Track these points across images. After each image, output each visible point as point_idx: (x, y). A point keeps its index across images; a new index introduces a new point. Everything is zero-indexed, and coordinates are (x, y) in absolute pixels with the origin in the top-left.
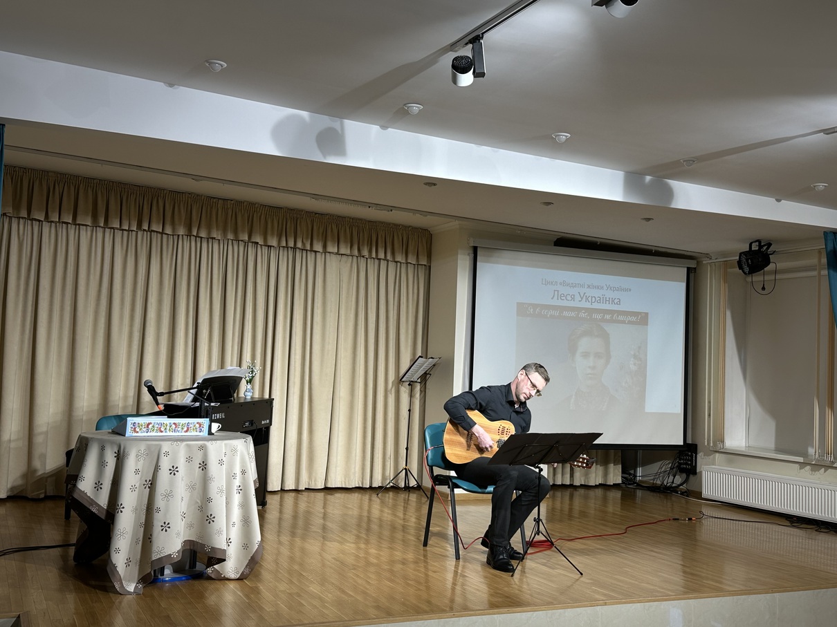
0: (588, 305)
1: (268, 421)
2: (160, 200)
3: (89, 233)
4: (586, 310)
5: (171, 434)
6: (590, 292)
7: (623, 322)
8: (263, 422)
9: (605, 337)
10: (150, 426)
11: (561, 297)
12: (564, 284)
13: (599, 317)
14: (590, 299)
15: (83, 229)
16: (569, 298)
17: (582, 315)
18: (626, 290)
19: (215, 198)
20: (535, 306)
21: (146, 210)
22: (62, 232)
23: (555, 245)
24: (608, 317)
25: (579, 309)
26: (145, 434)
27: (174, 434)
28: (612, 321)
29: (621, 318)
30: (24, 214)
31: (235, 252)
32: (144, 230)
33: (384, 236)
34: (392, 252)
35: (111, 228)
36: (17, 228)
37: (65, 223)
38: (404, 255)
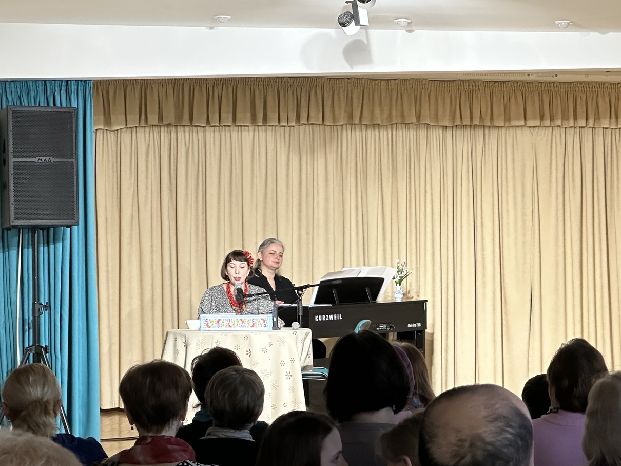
1: (419, 325)
2: (318, 90)
3: (251, 133)
8: (409, 326)
10: (220, 322)
15: (245, 130)
19: (376, 80)
21: (304, 103)
26: (217, 329)
27: (241, 329)
30: (186, 121)
31: (404, 136)
32: (304, 124)
33: (584, 99)
34: (597, 118)
35: (270, 126)
36: (184, 136)
37: (225, 126)
38: (613, 120)
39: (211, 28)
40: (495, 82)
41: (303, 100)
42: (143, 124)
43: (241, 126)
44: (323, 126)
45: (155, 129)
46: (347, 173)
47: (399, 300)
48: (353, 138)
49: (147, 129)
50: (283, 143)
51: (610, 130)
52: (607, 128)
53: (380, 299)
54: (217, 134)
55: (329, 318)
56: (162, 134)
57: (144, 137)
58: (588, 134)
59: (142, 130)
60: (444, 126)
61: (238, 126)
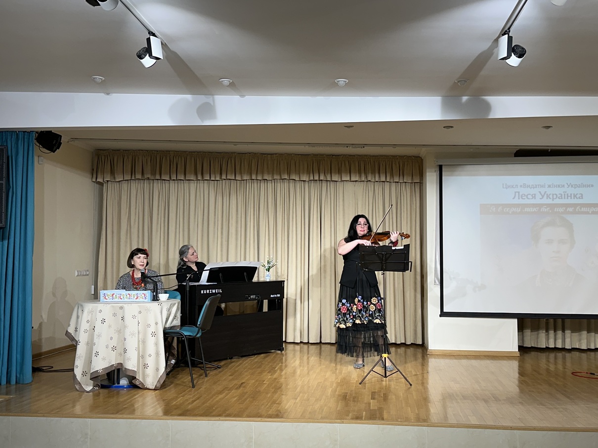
0: (550, 201)
1: (279, 295)
2: (232, 160)
3: (196, 184)
4: (548, 205)
5: (127, 300)
6: (550, 191)
7: (587, 213)
8: (272, 296)
9: (569, 227)
10: (114, 296)
11: (522, 197)
12: (525, 186)
13: (561, 210)
14: (551, 196)
15: (192, 183)
16: (530, 197)
17: (543, 209)
18: (589, 186)
20: (497, 206)
21: (224, 167)
22: (181, 184)
23: (515, 156)
24: (570, 209)
25: (541, 205)
26: (112, 300)
27: (129, 300)
28: (574, 213)
29: (583, 209)
30: (158, 177)
31: (282, 187)
32: (224, 179)
33: (384, 165)
34: (392, 176)
35: (206, 180)
36: (157, 185)
37: (181, 180)
38: (401, 177)
40: (333, 155)
41: (224, 165)
42: (133, 178)
43: (190, 180)
44: (235, 181)
45: (142, 181)
46: (248, 207)
47: (268, 280)
48: (253, 188)
49: (137, 181)
50: (213, 190)
51: (399, 184)
52: (398, 182)
53: (255, 279)
54: (176, 185)
55: (212, 291)
56: (145, 184)
57: (134, 185)
58: (387, 185)
59: (134, 181)
60: (304, 181)
61: (188, 180)
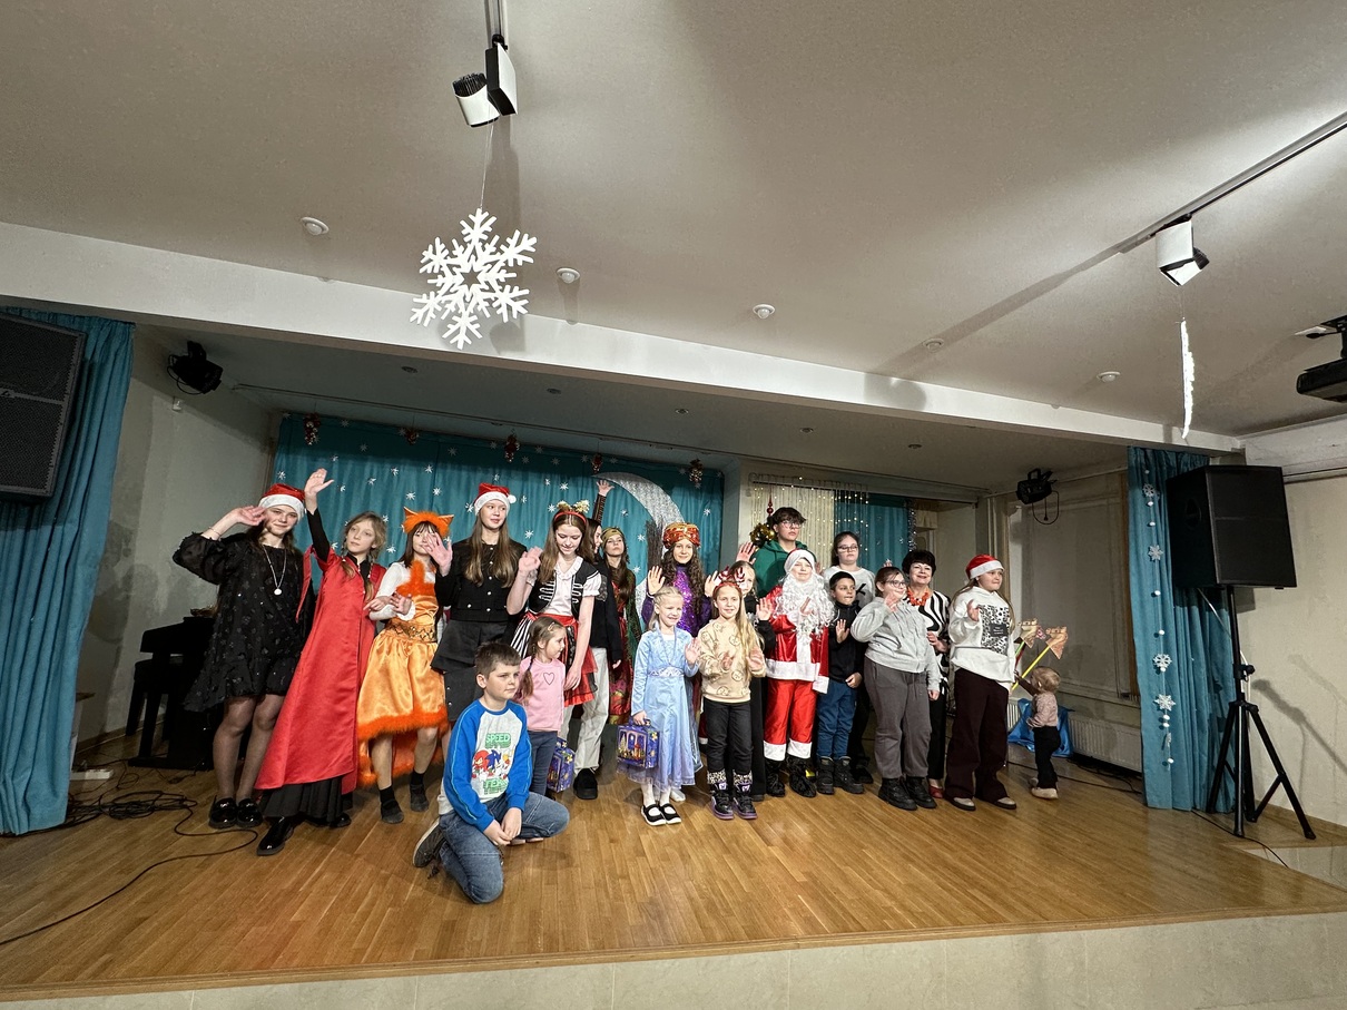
39: (326, 279)
